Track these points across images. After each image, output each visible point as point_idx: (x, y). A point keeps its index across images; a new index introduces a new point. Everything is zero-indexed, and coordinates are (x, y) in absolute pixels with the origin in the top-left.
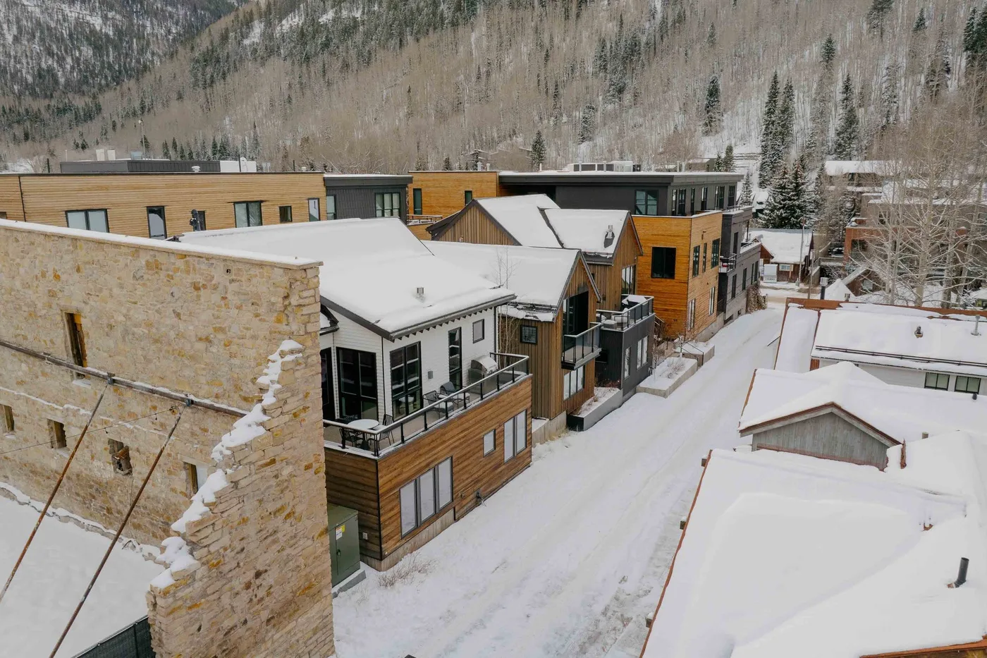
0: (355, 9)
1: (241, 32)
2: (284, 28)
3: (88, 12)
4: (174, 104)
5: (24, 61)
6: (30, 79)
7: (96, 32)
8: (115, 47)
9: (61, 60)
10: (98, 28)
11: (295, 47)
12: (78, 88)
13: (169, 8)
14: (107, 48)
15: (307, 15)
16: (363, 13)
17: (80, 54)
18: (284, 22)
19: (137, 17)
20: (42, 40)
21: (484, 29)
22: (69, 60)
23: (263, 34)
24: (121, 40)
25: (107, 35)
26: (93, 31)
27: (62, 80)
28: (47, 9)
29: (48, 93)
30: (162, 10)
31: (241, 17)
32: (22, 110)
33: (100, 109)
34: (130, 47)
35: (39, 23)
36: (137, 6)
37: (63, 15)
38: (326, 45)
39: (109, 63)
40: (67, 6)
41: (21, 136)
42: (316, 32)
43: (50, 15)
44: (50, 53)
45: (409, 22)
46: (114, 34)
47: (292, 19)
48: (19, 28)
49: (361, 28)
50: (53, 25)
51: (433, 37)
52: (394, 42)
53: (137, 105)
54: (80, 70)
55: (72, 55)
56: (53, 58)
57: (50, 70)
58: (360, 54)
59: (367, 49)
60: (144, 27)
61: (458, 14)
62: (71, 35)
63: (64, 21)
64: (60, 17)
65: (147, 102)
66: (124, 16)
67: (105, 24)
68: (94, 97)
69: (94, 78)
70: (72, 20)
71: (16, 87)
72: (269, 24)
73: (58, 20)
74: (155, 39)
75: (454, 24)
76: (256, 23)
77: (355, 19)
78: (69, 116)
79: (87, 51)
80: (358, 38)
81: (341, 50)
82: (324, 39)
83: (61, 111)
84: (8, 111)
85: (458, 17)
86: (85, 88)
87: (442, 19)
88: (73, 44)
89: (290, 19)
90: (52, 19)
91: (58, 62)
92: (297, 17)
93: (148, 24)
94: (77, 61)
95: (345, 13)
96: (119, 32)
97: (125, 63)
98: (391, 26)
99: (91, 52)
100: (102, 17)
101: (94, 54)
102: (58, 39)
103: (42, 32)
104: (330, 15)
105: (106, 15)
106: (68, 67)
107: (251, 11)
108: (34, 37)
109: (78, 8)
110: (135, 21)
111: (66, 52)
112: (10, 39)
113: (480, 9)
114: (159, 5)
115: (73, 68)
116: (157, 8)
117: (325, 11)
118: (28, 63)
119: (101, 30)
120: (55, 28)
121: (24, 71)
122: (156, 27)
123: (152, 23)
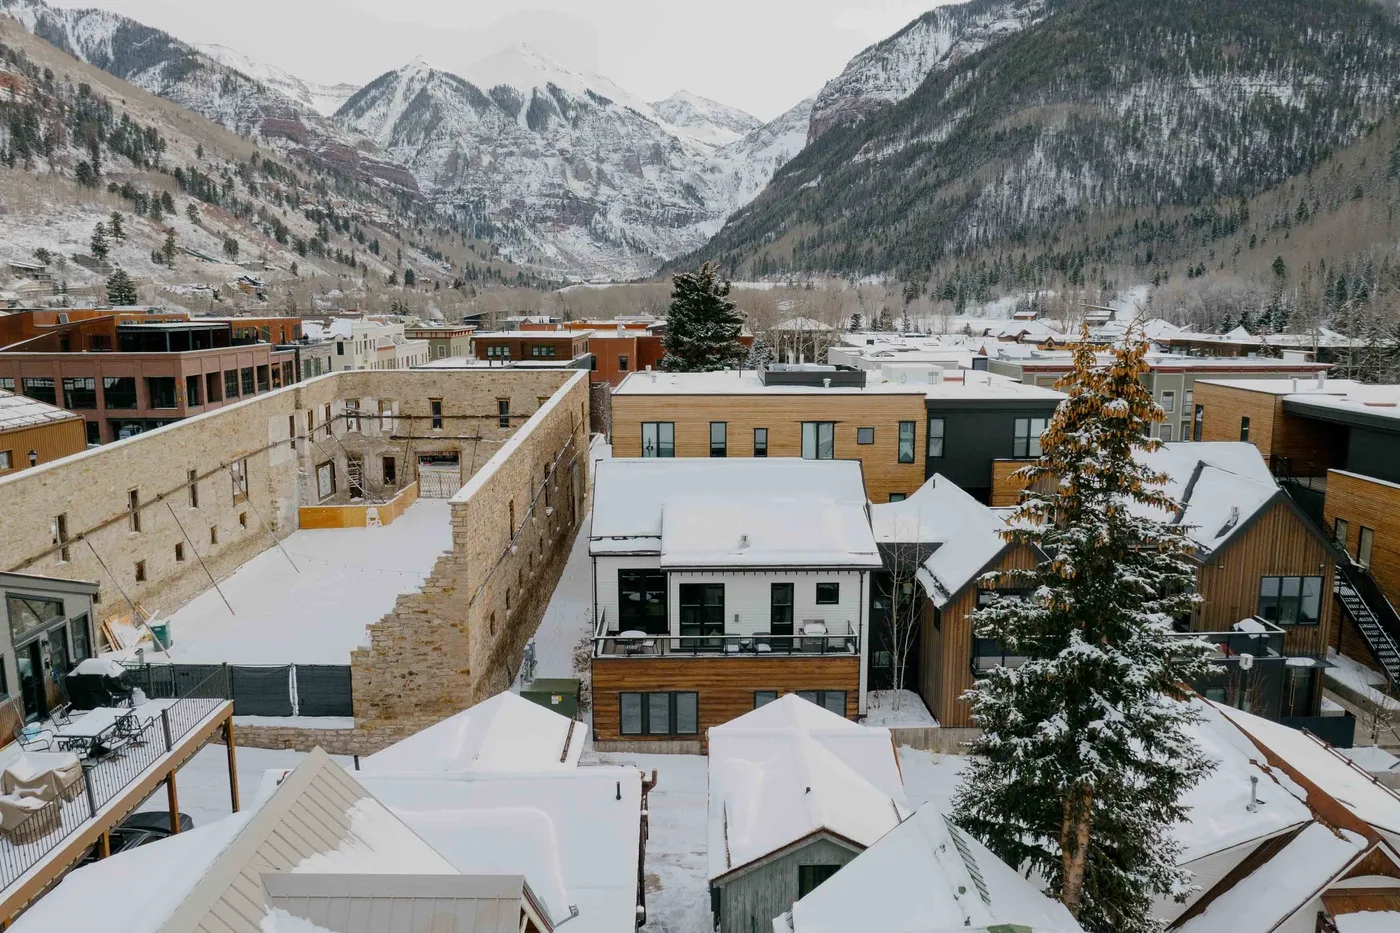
3: (1275, 82)
4: (1347, 206)
5: (1176, 161)
6: (1178, 181)
7: (1280, 107)
8: (1305, 126)
9: (1224, 153)
10: (1284, 102)
12: (1237, 189)
14: (1291, 129)
17: (1251, 142)
19: (1349, 75)
20: (1206, 129)
22: (1234, 152)
24: (1315, 113)
25: (1295, 109)
26: (1276, 108)
27: (1218, 180)
28: (1220, 89)
29: (1196, 199)
32: (1156, 224)
33: (1247, 218)
34: (1327, 123)
35: (1206, 109)
36: (1352, 60)
37: (1240, 92)
39: (1289, 149)
40: (1247, 79)
41: (1143, 255)
43: (1223, 97)
44: (1211, 145)
46: (1306, 107)
48: (1181, 119)
50: (1223, 107)
53: (1293, 211)
54: (1246, 164)
55: (1239, 145)
56: (1214, 151)
57: (1207, 170)
60: (1357, 88)
62: (1244, 119)
63: (1239, 100)
64: (1235, 95)
65: (1310, 208)
66: (1327, 78)
67: (1296, 96)
68: (1244, 202)
69: (1262, 173)
70: (1250, 97)
71: (1159, 194)
73: (1232, 101)
74: (1369, 104)
78: (1206, 229)
79: (1262, 136)
83: (1198, 223)
84: (1140, 224)
86: (1246, 188)
88: (1244, 129)
90: (1224, 101)
91: (1219, 156)
93: (1364, 83)
94: (1245, 151)
96: (1315, 102)
97: (1313, 146)
99: (1266, 138)
100: (1293, 85)
101: (1271, 139)
102: (1225, 126)
103: (1208, 119)
105: (1300, 82)
106: (1231, 161)
108: (1196, 126)
109: (1263, 79)
110: (1344, 83)
111: (1233, 142)
112: (1166, 133)
114: (1389, 52)
115: (1237, 162)
116: (1385, 55)
118: (1180, 162)
119: (1288, 104)
120: (1226, 112)
121: (1174, 172)
122: (1375, 86)
123: (1371, 82)
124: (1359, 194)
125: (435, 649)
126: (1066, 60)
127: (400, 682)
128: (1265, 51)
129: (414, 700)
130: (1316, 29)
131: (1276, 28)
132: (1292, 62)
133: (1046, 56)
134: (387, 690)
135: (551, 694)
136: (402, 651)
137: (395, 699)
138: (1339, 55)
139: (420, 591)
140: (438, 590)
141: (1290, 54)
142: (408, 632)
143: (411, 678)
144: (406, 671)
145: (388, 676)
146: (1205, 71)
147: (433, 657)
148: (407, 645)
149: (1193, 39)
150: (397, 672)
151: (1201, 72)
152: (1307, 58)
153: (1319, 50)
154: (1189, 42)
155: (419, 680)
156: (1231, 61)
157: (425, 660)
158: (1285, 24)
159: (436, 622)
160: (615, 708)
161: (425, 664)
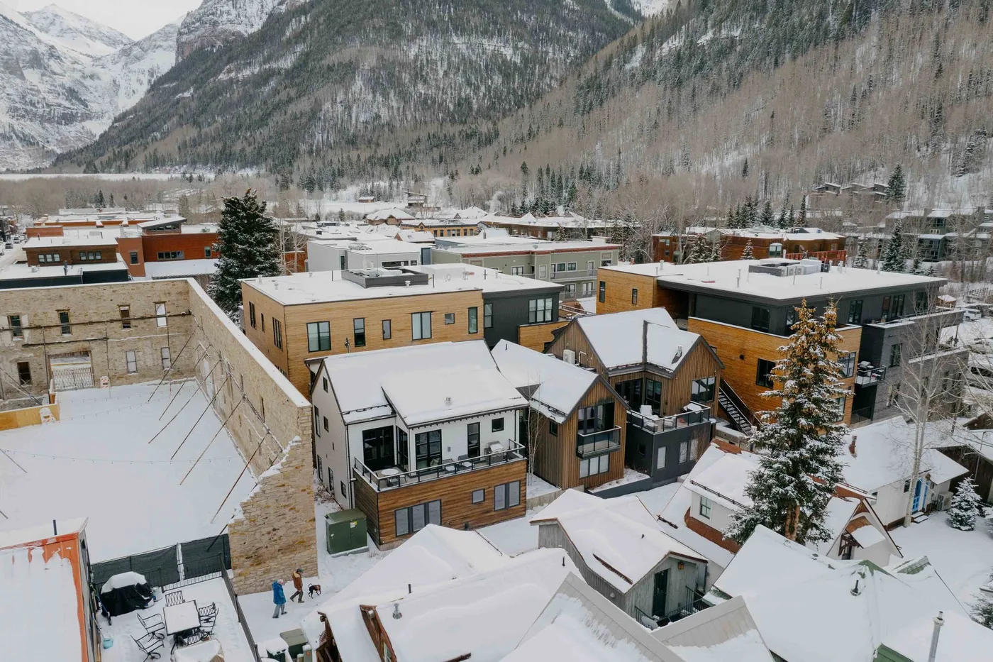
0: (735, 27)
1: (624, 58)
2: (664, 51)
3: (502, 44)
4: (556, 130)
5: (449, 93)
6: (452, 107)
7: (507, 62)
8: (521, 74)
9: (477, 88)
10: (509, 58)
11: (670, 71)
12: (486, 114)
13: (570, 33)
14: (514, 76)
15: (688, 36)
16: (742, 31)
17: (492, 83)
18: (665, 45)
19: (542, 44)
20: (465, 72)
21: (875, 39)
22: (483, 89)
23: (643, 58)
24: (526, 67)
25: (515, 63)
26: (504, 61)
27: (475, 107)
28: (471, 45)
29: (464, 119)
30: (564, 36)
31: (626, 42)
32: (442, 136)
33: (498, 135)
34: (533, 74)
35: (464, 58)
36: (543, 34)
37: (483, 49)
38: (700, 68)
39: (514, 89)
40: (486, 40)
41: (437, 157)
42: (692, 55)
43: (473, 51)
44: (469, 84)
45: (788, 39)
46: (521, 62)
47: (672, 42)
48: (449, 64)
49: (739, 48)
50: (474, 58)
51: (812, 54)
52: (769, 61)
53: (525, 132)
54: (490, 97)
55: (485, 84)
56: (471, 87)
57: (467, 99)
58: (731, 76)
59: (739, 70)
60: (547, 53)
61: (845, 26)
62: (487, 66)
63: (483, 53)
64: (480, 50)
65: (534, 128)
66: (531, 45)
67: (515, 56)
68: (495, 124)
69: (500, 104)
70: (489, 52)
71: (440, 115)
72: (651, 48)
73: (478, 54)
74: (554, 64)
75: (839, 38)
76: (640, 46)
77: (732, 39)
78: (474, 141)
79: (498, 79)
80: (733, 59)
81: (713, 72)
82: (698, 62)
83: (469, 137)
84: (431, 137)
85: (844, 29)
86: (492, 113)
87: (826, 33)
88: (487, 74)
89: (670, 41)
90: (474, 54)
91: (474, 91)
92: (677, 40)
93: (550, 50)
94: (489, 89)
95: (724, 33)
96: (526, 60)
97: (527, 89)
98: (769, 44)
99: (500, 80)
100: (513, 47)
101: (503, 82)
102: (476, 70)
103: (465, 64)
104: (710, 35)
105: (516, 45)
106: (481, 94)
107: (636, 36)
108: (459, 70)
109: (495, 41)
110: (540, 49)
111: (481, 82)
112: (441, 73)
113: (875, 16)
114: (562, 32)
115: (485, 95)
116: (560, 34)
117: (705, 32)
118: (452, 94)
119: (511, 60)
120: (476, 62)
121: (448, 101)
122: (557, 52)
123: (554, 49)
124: (561, 124)
125: (291, 509)
126: (372, 15)
127: (267, 537)
128: (495, 23)
129: (277, 547)
130: (522, 12)
131: (500, 8)
132: (511, 32)
133: (358, 11)
134: (258, 545)
135: (350, 522)
136: (268, 515)
137: (264, 550)
138: (536, 31)
139: (278, 472)
140: (292, 468)
141: (510, 28)
142: (271, 502)
143: (274, 532)
144: (271, 529)
145: (258, 535)
146: (461, 32)
147: (290, 515)
148: (271, 511)
149: (452, 9)
150: (264, 531)
151: (459, 33)
152: (519, 30)
153: (525, 26)
154: (450, 11)
155: (280, 533)
156: (476, 27)
157: (284, 518)
158: (505, 7)
159: (291, 491)
160: (393, 521)
161: (284, 521)
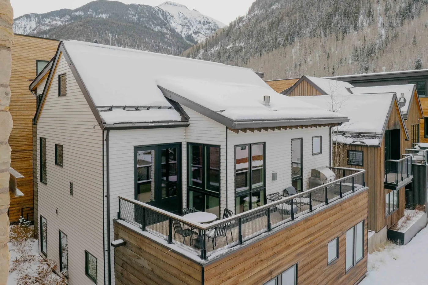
0: (241, 42)
1: (195, 54)
2: (212, 52)
11: (216, 59)
13: (169, 48)
15: (222, 46)
16: (245, 44)
18: (212, 49)
21: (298, 48)
23: (203, 54)
30: (166, 49)
31: (195, 48)
36: (157, 48)
38: (229, 57)
42: (225, 52)
45: (264, 46)
47: (215, 48)
49: (244, 50)
51: (275, 51)
52: (258, 54)
58: (243, 60)
59: (246, 58)
61: (286, 41)
72: (206, 50)
75: (284, 46)
76: (201, 50)
77: (241, 47)
80: (242, 53)
81: (235, 59)
82: (228, 55)
85: (286, 43)
87: (279, 44)
89: (214, 48)
92: (217, 47)
95: (237, 44)
98: (256, 48)
104: (231, 45)
107: (199, 46)
113: (296, 39)
114: (165, 47)
116: (164, 48)
117: (229, 44)
126: (79, 36)
128: (136, 42)
130: (148, 38)
131: (138, 36)
132: (143, 46)
133: (72, 34)
138: (154, 47)
141: (142, 44)
146: (120, 45)
149: (116, 36)
151: (119, 45)
152: (147, 45)
153: (149, 44)
154: (115, 36)
156: (127, 43)
158: (140, 36)
